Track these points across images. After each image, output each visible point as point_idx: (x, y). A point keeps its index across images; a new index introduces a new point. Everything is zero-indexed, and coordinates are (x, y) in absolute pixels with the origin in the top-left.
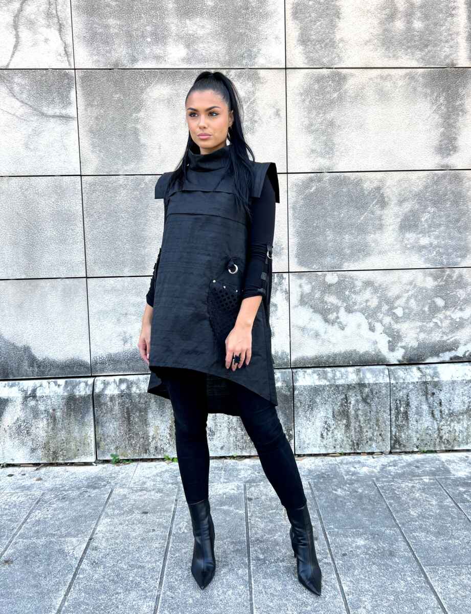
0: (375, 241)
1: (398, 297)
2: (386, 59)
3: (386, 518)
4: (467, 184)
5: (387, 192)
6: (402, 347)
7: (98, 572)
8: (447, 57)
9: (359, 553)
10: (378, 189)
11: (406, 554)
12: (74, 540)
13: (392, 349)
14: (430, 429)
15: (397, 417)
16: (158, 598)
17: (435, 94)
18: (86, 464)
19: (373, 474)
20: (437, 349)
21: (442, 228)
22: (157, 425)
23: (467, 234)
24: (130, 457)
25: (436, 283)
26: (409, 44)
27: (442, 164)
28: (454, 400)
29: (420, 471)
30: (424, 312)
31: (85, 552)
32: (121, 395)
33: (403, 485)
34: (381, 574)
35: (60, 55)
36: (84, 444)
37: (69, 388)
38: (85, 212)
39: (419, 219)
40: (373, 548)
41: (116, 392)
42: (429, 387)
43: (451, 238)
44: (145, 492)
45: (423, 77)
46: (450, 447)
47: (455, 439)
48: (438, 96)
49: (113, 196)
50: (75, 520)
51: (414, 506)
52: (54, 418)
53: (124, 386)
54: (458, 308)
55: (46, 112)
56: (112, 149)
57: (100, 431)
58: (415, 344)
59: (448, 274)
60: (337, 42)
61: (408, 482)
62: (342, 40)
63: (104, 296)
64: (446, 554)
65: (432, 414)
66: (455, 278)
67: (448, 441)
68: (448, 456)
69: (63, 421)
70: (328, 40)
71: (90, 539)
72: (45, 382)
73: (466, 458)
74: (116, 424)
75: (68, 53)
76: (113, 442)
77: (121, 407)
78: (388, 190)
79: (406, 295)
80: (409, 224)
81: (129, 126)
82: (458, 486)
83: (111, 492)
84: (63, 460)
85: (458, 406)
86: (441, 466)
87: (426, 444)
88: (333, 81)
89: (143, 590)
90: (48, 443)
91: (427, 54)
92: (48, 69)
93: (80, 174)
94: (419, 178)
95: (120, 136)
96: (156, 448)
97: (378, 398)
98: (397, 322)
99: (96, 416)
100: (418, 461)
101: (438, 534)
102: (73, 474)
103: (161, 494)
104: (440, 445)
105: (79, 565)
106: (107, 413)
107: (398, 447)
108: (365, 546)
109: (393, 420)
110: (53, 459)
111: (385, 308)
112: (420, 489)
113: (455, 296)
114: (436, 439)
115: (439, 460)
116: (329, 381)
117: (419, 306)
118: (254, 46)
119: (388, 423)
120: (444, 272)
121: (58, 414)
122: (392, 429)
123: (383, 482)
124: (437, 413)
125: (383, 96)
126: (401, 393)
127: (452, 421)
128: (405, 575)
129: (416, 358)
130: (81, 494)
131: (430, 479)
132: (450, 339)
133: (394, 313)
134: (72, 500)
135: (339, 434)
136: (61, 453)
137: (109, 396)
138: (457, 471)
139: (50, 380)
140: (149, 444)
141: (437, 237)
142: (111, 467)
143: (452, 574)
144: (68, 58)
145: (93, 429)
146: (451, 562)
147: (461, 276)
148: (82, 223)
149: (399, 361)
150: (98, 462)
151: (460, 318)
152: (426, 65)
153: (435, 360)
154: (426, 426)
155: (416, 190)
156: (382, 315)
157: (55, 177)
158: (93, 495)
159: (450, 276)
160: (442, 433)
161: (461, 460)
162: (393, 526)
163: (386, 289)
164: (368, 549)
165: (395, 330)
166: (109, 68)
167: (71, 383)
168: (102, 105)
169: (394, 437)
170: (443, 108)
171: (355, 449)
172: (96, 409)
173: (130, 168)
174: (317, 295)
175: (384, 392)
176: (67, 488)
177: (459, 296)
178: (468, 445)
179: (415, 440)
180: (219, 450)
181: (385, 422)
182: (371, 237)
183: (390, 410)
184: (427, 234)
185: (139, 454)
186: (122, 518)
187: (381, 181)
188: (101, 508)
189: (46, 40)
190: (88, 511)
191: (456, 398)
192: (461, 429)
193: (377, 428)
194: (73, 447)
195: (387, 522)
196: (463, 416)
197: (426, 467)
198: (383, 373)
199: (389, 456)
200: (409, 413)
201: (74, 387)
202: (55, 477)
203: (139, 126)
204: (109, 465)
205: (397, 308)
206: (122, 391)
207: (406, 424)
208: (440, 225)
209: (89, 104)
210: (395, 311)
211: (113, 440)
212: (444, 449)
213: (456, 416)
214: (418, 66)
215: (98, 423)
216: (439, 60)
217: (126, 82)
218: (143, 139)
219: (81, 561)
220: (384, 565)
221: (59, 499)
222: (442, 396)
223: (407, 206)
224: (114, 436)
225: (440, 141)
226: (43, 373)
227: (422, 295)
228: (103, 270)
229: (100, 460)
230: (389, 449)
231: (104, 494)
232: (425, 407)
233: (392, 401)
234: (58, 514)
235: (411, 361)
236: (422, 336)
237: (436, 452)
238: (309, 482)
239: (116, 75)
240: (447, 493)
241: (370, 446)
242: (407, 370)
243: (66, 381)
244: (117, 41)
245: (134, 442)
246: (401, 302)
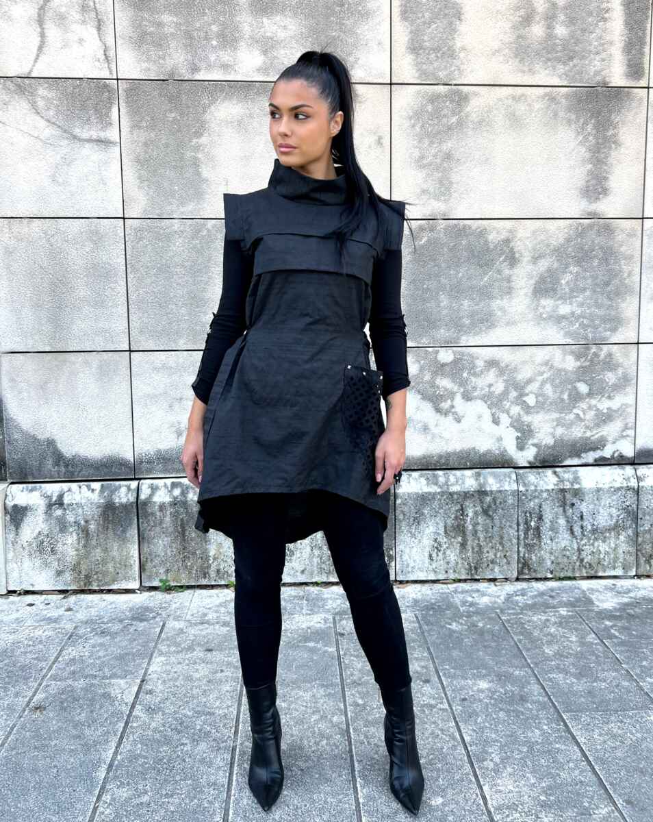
0: (502, 309)
1: (529, 381)
2: (520, 74)
3: (515, 656)
4: (620, 237)
5: (518, 246)
6: (534, 445)
7: (155, 719)
8: (597, 73)
9: (482, 698)
10: (507, 241)
11: (541, 698)
12: (122, 682)
13: (521, 447)
14: (569, 550)
15: (526, 534)
16: (234, 749)
17: (582, 121)
18: (127, 591)
19: (496, 606)
20: (579, 448)
21: (588, 293)
22: (219, 541)
23: (619, 301)
24: (184, 582)
25: (578, 364)
26: (549, 55)
27: (589, 210)
28: (599, 513)
29: (555, 602)
30: (562, 400)
31: (137, 696)
32: (174, 503)
33: (535, 619)
34: (510, 722)
35: (99, 61)
36: (126, 566)
37: (106, 494)
38: (128, 266)
39: (558, 281)
40: (499, 691)
41: (168, 499)
42: (568, 496)
43: (598, 306)
44: (207, 626)
45: (566, 98)
46: (593, 572)
47: (599, 563)
48: (586, 123)
49: (166, 245)
50: (121, 658)
51: (549, 643)
52: (85, 532)
53: (177, 492)
54: (606, 396)
55: (79, 135)
56: (165, 184)
57: (145, 549)
58: (550, 441)
59: (594, 352)
60: (457, 50)
61: (541, 615)
62: (463, 49)
63: (153, 375)
64: (590, 699)
65: (571, 530)
66: (602, 356)
67: (590, 564)
68: (591, 584)
69: (98, 536)
70: (446, 48)
71: (143, 681)
72: (74, 486)
73: (613, 587)
74: (167, 540)
75: (109, 58)
76: (163, 563)
77: (173, 519)
78: (519, 243)
79: (540, 378)
80: (545, 287)
81: (189, 154)
82: (603, 619)
83: (164, 625)
84: (98, 586)
85: (603, 520)
86: (581, 596)
87: (563, 569)
88: (452, 101)
89: (214, 740)
90: (79, 563)
91: (572, 69)
92: (82, 79)
93: (122, 216)
94: (559, 228)
95: (175, 167)
96: (218, 571)
97: (502, 509)
98: (527, 413)
99: (141, 529)
100: (552, 590)
101: (579, 676)
102: (111, 603)
103: (228, 629)
104: (580, 570)
105: (131, 712)
106: (155, 526)
107: (527, 572)
108: (489, 690)
109: (522, 537)
110: (85, 585)
111: (513, 394)
112: (556, 623)
113: (602, 381)
114: (575, 563)
115: (578, 588)
116: (440, 487)
117: (556, 393)
118: (351, 54)
119: (515, 541)
120: (588, 349)
121: (92, 527)
122: (520, 549)
123: (509, 614)
124: (577, 529)
125: (515, 121)
126: (532, 503)
127: (596, 539)
128: (540, 723)
129: (552, 459)
130: (125, 627)
131: (568, 611)
132: (594, 435)
133: (524, 401)
134: (113, 635)
135: (452, 556)
136: (95, 577)
137: (158, 504)
138: (602, 601)
139: (81, 484)
140: (209, 567)
141: (581, 305)
142: (159, 595)
143: (597, 722)
144: (109, 64)
145: (136, 547)
146: (597, 708)
147: (610, 355)
148: (125, 280)
149: (530, 463)
150: (143, 589)
151: (607, 409)
152: (570, 83)
153: (576, 461)
154: (563, 546)
155: (555, 243)
156: (509, 403)
157: (90, 220)
158: (141, 629)
159: (596, 355)
160: (584, 554)
161: (606, 588)
162: (523, 666)
163: (515, 370)
164: (493, 693)
165: (526, 423)
166: (162, 78)
167: (108, 487)
168: (152, 127)
169: (522, 559)
170: (591, 138)
171: (472, 574)
172: (141, 520)
173: (188, 209)
174: (427, 377)
175: (510, 502)
176: (106, 620)
177: (607, 380)
178: (616, 570)
179: (549, 563)
180: (298, 574)
181: (510, 540)
182: (497, 303)
183: (518, 525)
184: (568, 301)
185: (197, 578)
186: (180, 656)
187: (510, 231)
188: (152, 645)
189: (81, 41)
190: (136, 647)
191: (601, 511)
192: (607, 549)
193: (500, 548)
194: (111, 570)
195: (515, 662)
196: (610, 533)
197: (562, 597)
198: (510, 478)
199: (516, 583)
200: (541, 528)
201: (112, 492)
202: (88, 607)
203: (200, 156)
204: (157, 592)
205: (527, 395)
206: (175, 498)
207: (537, 542)
208: (584, 290)
209: (135, 126)
210: (525, 399)
211: (163, 561)
212: (585, 575)
213: (601, 533)
214: (560, 85)
215: (143, 538)
216: (587, 77)
217: (184, 97)
218: (205, 172)
219: (133, 706)
220: (513, 711)
221: (96, 634)
222: (584, 507)
223: (544, 265)
224: (164, 556)
225: (587, 182)
226: (72, 474)
227: (561, 379)
228: (151, 341)
229: (145, 587)
230: (515, 575)
231: (155, 628)
232: (562, 521)
233: (520, 514)
234: (98, 651)
235: (545, 463)
236: (560, 431)
237: (575, 578)
238: (415, 615)
239: (171, 88)
240: (590, 627)
241: (492, 570)
242: (539, 474)
243: (102, 485)
244: (173, 44)
245: (189, 564)
246: (533, 387)
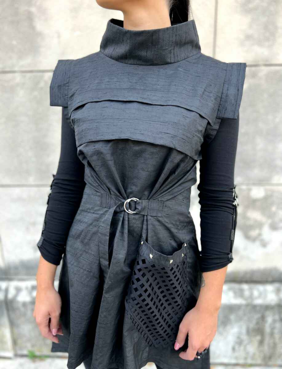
32: (32, 302)
41: (28, 299)
49: (11, 97)
63: (11, 205)
95: (12, 22)
106: (21, 316)
116: (246, 299)
137: (21, 302)
171: (266, 361)
203: (33, 9)
204: (26, 359)
206: (33, 298)
229: (19, 355)
